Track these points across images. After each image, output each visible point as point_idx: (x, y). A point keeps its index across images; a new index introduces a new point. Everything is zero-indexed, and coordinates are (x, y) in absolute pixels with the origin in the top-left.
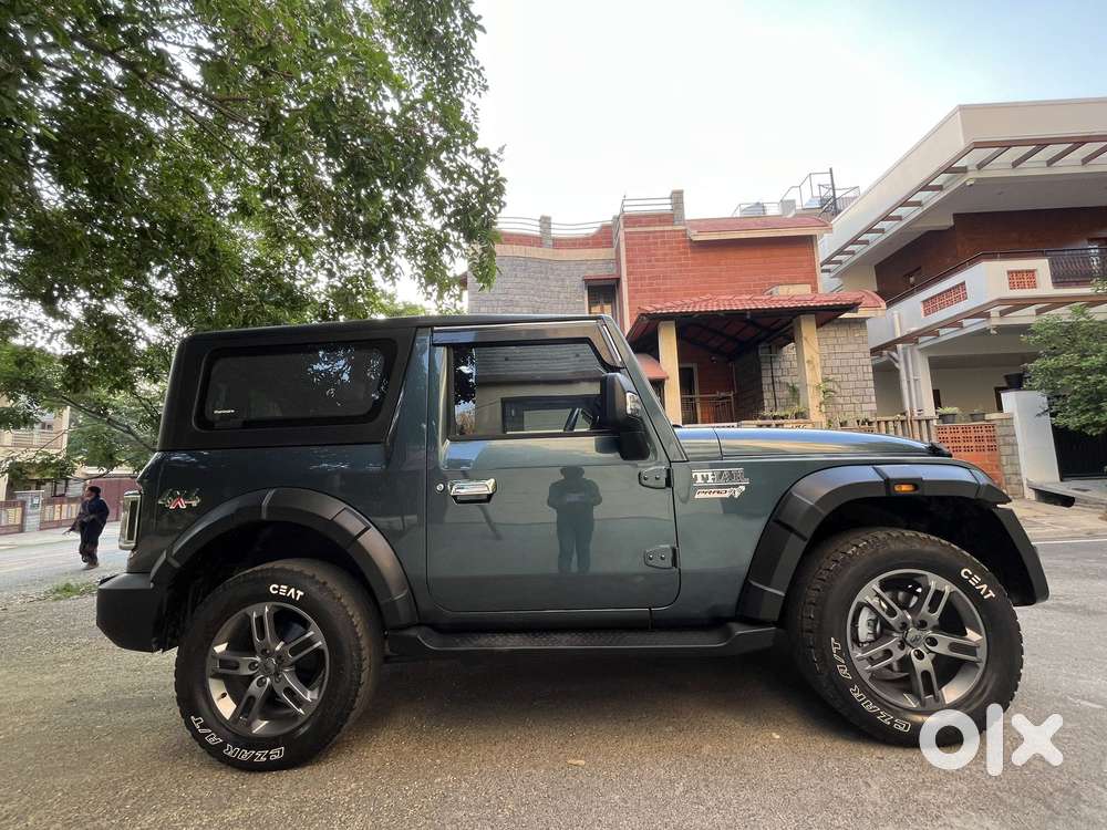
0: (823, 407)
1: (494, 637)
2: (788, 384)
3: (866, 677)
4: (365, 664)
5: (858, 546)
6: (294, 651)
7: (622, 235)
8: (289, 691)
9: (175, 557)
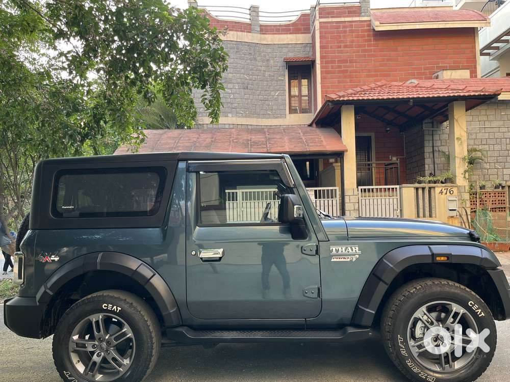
0: (467, 174)
1: (222, 332)
2: (444, 153)
3: (416, 355)
4: (154, 346)
5: (416, 288)
6: (116, 339)
7: (317, 24)
8: (114, 359)
9: (50, 289)
